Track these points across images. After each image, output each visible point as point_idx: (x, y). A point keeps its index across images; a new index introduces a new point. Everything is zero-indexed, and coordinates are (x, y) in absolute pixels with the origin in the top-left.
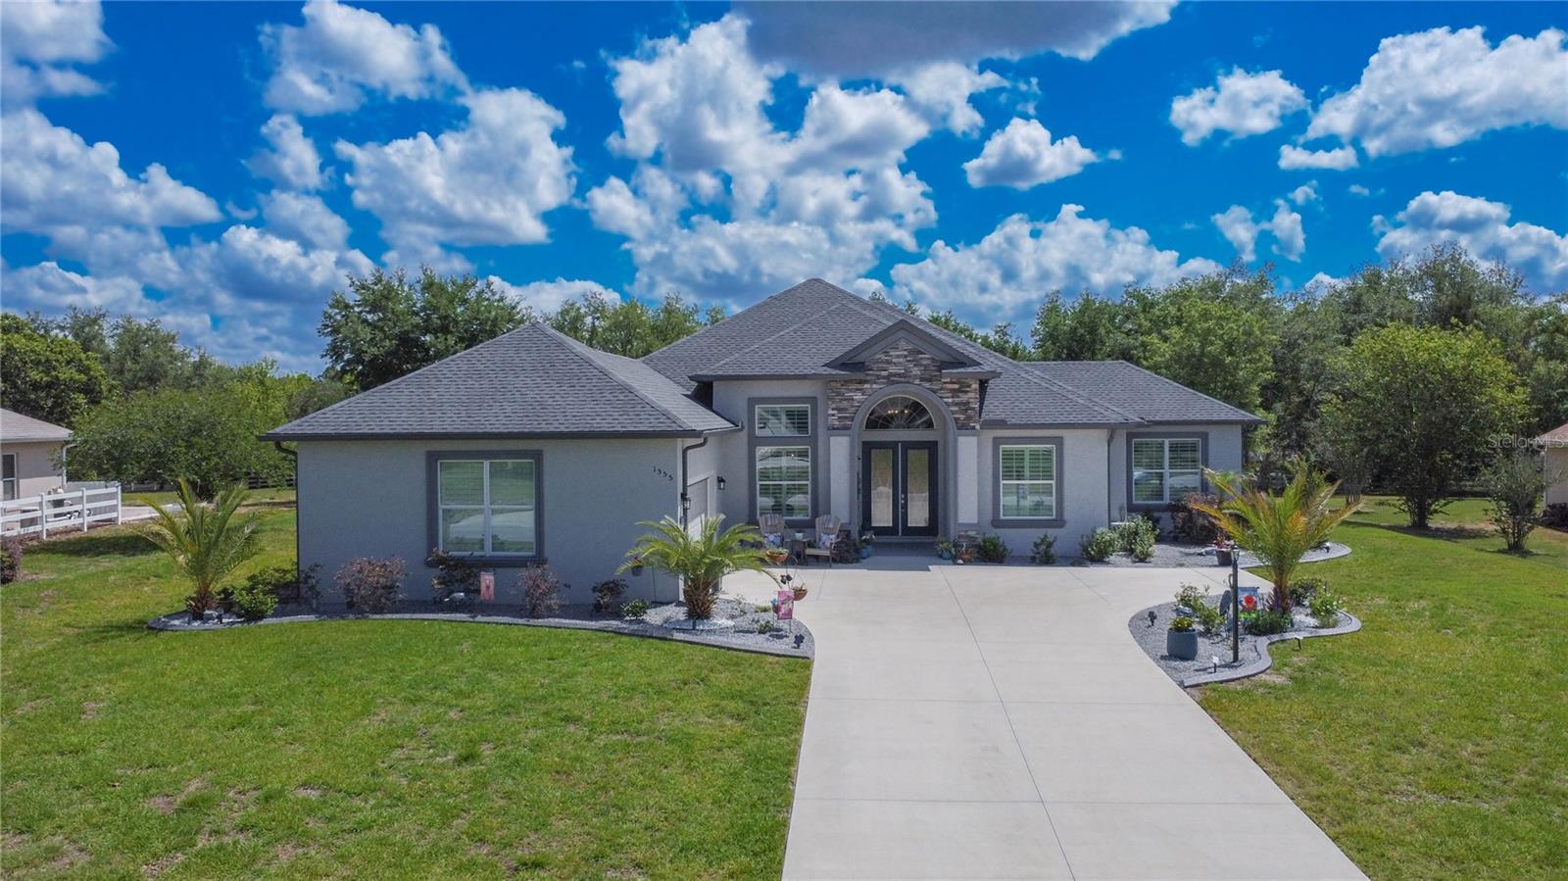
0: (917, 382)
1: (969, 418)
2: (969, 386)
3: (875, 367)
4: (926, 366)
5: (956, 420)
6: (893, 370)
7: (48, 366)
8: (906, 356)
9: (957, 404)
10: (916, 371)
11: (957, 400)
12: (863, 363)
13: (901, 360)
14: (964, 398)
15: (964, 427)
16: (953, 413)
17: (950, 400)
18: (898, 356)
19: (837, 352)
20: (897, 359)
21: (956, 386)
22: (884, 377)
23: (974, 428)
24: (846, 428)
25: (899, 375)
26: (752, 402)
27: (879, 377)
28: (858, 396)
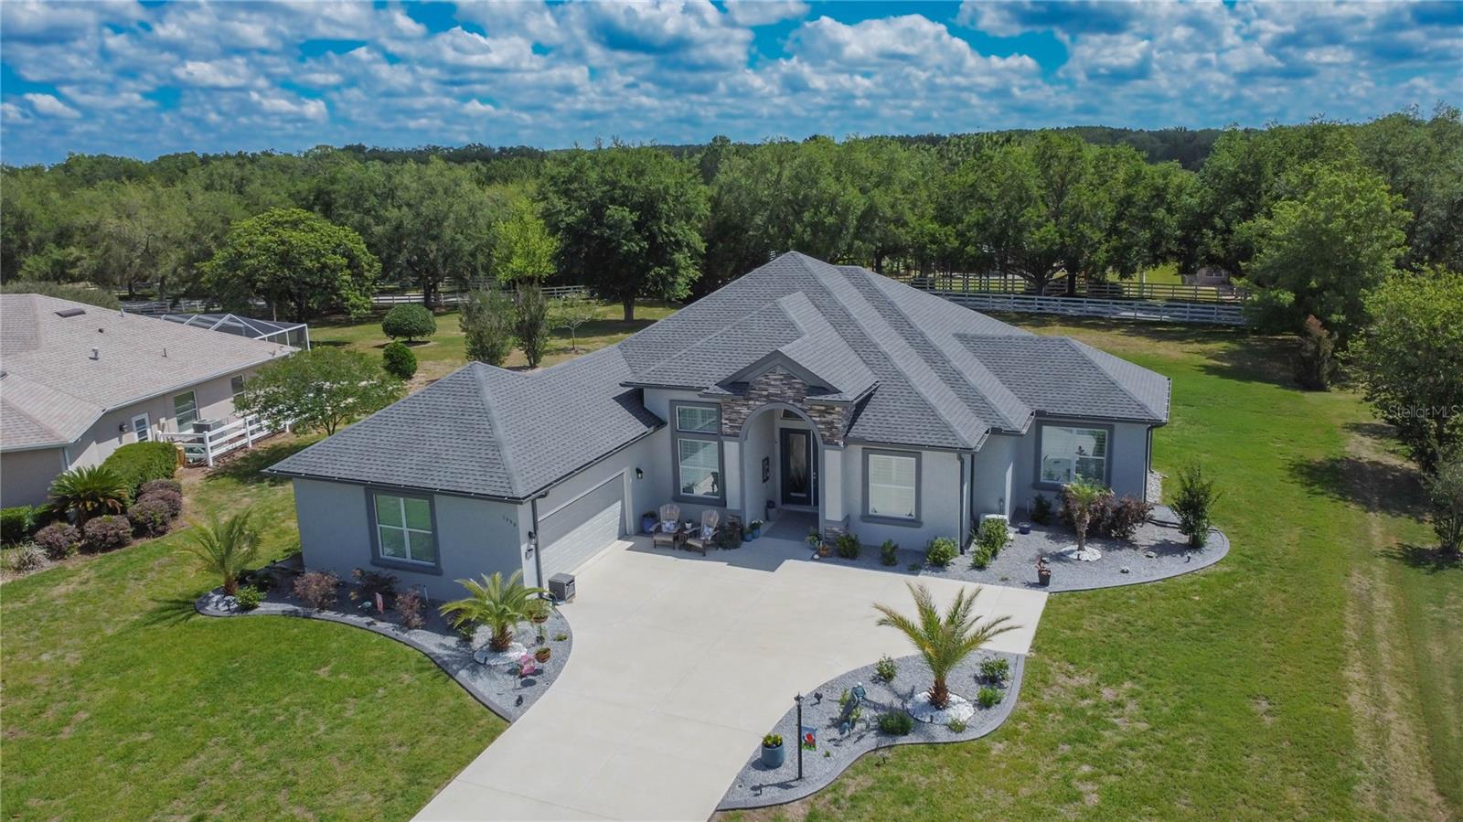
0: (791, 402)
1: (833, 435)
2: (833, 409)
3: (757, 387)
4: (798, 389)
5: (823, 436)
6: (772, 390)
7: (318, 254)
8: (781, 380)
9: (823, 423)
10: (790, 393)
11: (823, 419)
12: (748, 383)
13: (778, 383)
14: (829, 418)
15: (830, 443)
16: (820, 430)
17: (818, 419)
18: (775, 380)
19: (725, 373)
20: (774, 382)
21: (823, 408)
22: (765, 396)
23: (837, 444)
24: (736, 435)
25: (776, 395)
26: (673, 403)
27: (760, 396)
28: (745, 410)
